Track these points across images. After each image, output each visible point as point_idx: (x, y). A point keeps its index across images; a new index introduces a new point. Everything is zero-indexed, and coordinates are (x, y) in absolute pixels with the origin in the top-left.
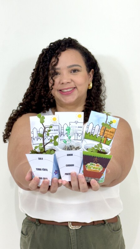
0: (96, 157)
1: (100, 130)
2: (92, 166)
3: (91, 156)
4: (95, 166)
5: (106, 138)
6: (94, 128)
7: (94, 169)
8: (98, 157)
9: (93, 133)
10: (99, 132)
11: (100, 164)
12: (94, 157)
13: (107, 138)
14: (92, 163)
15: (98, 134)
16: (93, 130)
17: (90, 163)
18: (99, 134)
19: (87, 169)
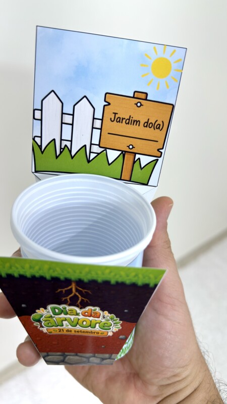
0: (68, 282)
1: (98, 124)
2: (63, 316)
3: (42, 278)
4: (81, 317)
5: (132, 156)
6: (67, 119)
7: (78, 328)
8: (80, 282)
9: (68, 144)
10: (97, 133)
11: (103, 309)
12: (55, 280)
13: (137, 156)
14: (61, 307)
15: (91, 144)
16: (67, 129)
17: (49, 307)
18: (96, 140)
19: (45, 330)
